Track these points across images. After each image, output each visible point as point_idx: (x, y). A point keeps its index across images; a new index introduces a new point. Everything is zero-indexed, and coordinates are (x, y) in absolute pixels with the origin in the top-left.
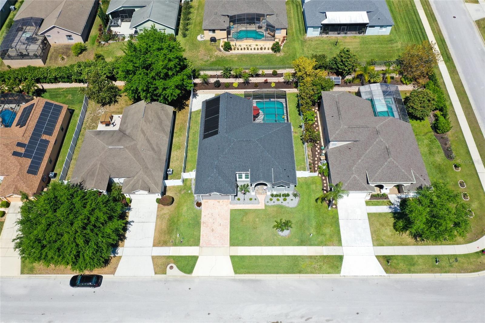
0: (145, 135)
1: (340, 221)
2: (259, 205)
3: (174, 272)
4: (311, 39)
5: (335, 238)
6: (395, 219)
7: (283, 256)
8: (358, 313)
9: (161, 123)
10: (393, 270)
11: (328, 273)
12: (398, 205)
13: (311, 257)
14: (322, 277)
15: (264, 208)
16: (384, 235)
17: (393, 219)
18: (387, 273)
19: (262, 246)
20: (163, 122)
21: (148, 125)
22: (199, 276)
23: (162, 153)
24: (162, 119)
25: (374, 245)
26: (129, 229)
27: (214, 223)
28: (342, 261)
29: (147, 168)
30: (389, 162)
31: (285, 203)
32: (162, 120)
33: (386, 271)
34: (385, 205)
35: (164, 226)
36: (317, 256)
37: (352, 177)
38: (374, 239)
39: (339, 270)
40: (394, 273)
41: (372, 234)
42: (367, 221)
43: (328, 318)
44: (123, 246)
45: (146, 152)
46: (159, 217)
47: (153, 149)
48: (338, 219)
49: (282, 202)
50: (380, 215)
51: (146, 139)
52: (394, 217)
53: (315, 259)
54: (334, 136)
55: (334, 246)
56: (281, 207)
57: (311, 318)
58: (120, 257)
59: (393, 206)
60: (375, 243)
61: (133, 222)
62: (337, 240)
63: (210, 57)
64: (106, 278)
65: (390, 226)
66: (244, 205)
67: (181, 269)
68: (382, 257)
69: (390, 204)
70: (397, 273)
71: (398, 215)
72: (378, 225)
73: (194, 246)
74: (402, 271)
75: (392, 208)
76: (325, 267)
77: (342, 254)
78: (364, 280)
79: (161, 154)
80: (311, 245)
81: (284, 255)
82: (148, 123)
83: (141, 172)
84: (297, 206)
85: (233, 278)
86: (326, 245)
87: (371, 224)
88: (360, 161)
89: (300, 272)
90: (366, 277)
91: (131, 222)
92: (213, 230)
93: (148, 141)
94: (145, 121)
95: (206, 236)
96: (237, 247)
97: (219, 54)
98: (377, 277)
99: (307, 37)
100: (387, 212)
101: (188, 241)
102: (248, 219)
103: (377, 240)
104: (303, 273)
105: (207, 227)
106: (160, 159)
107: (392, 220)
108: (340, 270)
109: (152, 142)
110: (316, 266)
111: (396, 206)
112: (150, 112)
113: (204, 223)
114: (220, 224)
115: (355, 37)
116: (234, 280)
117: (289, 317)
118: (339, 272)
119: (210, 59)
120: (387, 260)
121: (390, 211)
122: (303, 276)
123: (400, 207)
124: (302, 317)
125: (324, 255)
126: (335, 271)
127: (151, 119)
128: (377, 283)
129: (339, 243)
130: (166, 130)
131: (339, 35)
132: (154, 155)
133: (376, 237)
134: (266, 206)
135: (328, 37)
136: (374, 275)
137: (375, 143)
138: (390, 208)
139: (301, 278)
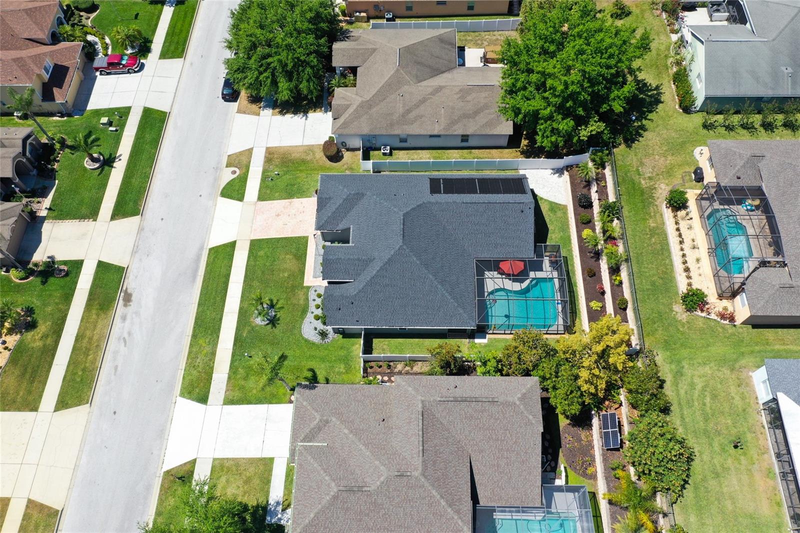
0: (433, 94)
1: (266, 406)
2: (311, 277)
3: (227, 176)
4: (744, 384)
5: (237, 394)
6: (253, 507)
7: (223, 311)
8: (115, 413)
9: (466, 116)
10: (166, 486)
11: (184, 378)
12: (280, 519)
13: (214, 354)
14: (180, 368)
15: (305, 285)
16: (228, 481)
17: (255, 504)
18: (165, 472)
19: (244, 283)
20: (471, 120)
21: (456, 97)
22: (216, 205)
23: (405, 127)
24: (477, 118)
25: (214, 460)
26: (296, 117)
27: (289, 215)
28: (199, 402)
29: (370, 107)
30: (329, 484)
31: (310, 317)
32: (474, 118)
33: (168, 473)
34: (284, 495)
35: (295, 155)
36: (214, 363)
37: (316, 414)
38: (225, 461)
39: (186, 395)
40: (162, 485)
41: (233, 459)
42: (259, 456)
43: (119, 369)
44: (273, 115)
45: (400, 100)
46: (310, 149)
47: (409, 111)
48: (271, 403)
49: (312, 313)
50: (266, 481)
51: (424, 98)
52: (258, 506)
53: (210, 360)
54: (404, 383)
55: (226, 392)
56: (305, 311)
57: (125, 346)
58: (259, 115)
59: (280, 508)
60: (216, 462)
61: (306, 119)
62: (234, 397)
63: (649, 177)
64: (234, 106)
65: (242, 496)
66: (314, 255)
67: (230, 184)
68: (191, 469)
69: (286, 503)
70: (161, 491)
71: (260, 516)
72: (248, 474)
73: (259, 195)
74: (161, 501)
75: (276, 506)
76: (195, 373)
77: (209, 403)
78: (162, 434)
79: (404, 125)
80: (233, 355)
81: (224, 314)
82: (459, 96)
83: (360, 99)
84: (303, 338)
85: (205, 247)
86: (229, 378)
87: (252, 461)
88: (346, 431)
89: (194, 336)
90: (166, 437)
91: (307, 116)
92: (278, 215)
93: (423, 101)
94: (461, 90)
95: (271, 208)
96: (248, 249)
97: (660, 191)
98: (162, 455)
99: (750, 374)
100: (271, 495)
101: (267, 187)
102: (288, 261)
103: (222, 467)
104: (191, 340)
105: (284, 207)
106: (392, 125)
107: (252, 502)
108: (184, 397)
109: (422, 108)
110: (198, 360)
111: (279, 516)
112: (483, 95)
113: (291, 203)
114: (286, 224)
115: (779, 504)
116: (202, 248)
117: (134, 316)
118: (182, 395)
119: (644, 179)
120: (184, 477)
121: (272, 501)
122: (187, 340)
123: (276, 524)
124: (129, 334)
125: (213, 375)
126: (184, 388)
127: (469, 98)
128: (152, 453)
129: (229, 401)
130: (456, 127)
131: (774, 458)
132: (397, 115)
133: (227, 465)
134: (308, 288)
135: (763, 427)
136: (167, 451)
137: (377, 463)
138: (278, 503)
139: (187, 337)
